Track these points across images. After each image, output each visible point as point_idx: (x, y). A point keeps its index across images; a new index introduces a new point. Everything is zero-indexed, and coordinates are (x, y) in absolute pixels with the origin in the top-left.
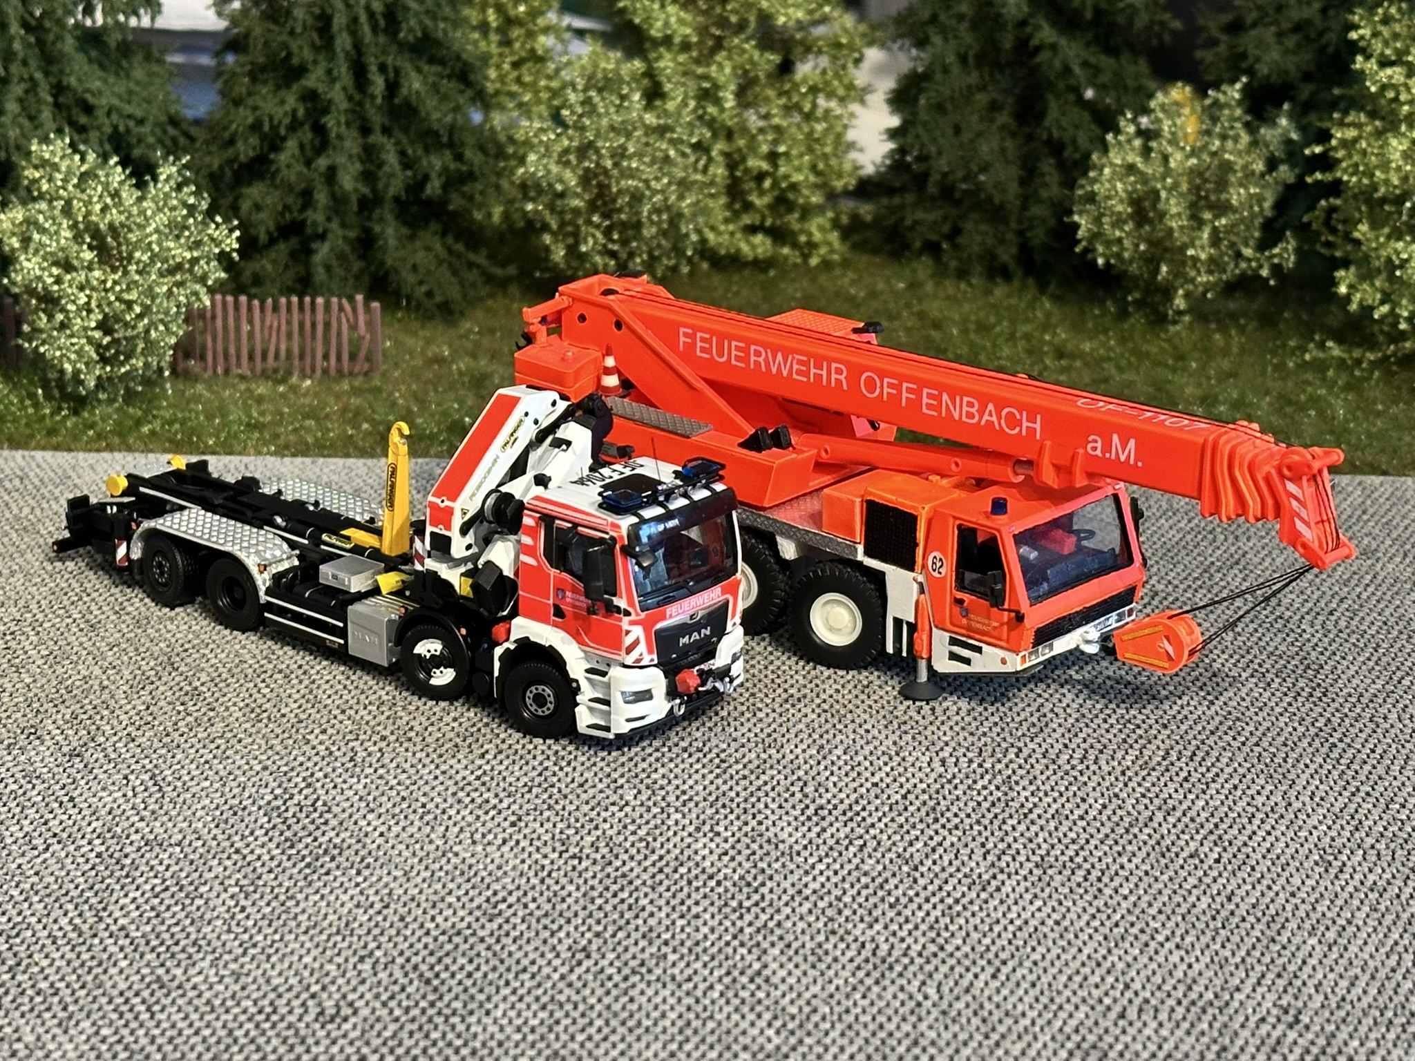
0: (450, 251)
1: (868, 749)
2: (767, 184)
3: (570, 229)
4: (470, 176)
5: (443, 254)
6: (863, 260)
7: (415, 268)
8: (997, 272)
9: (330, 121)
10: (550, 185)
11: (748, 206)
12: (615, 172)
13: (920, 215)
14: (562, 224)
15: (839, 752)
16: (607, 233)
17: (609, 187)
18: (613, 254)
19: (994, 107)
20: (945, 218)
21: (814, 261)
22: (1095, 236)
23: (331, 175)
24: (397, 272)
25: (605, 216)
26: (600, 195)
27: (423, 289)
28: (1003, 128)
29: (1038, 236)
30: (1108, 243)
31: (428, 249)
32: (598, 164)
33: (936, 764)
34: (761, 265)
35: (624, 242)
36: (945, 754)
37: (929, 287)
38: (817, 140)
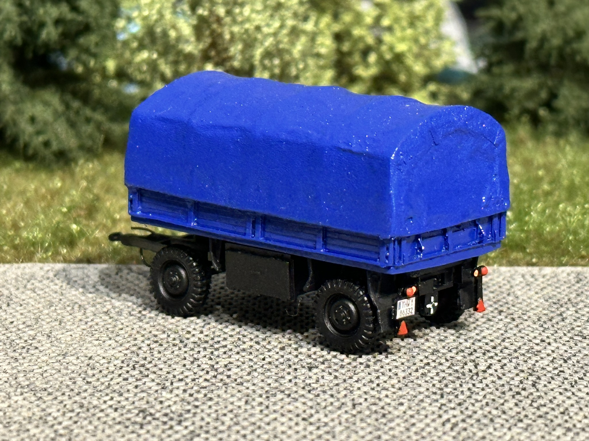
0: (68, 107)
2: (372, 58)
5: (60, 108)
7: (33, 120)
12: (228, 20)
13: (515, 83)
20: (541, 86)
24: (15, 123)
26: (213, 45)
27: (41, 138)
31: (46, 104)
32: (211, 12)
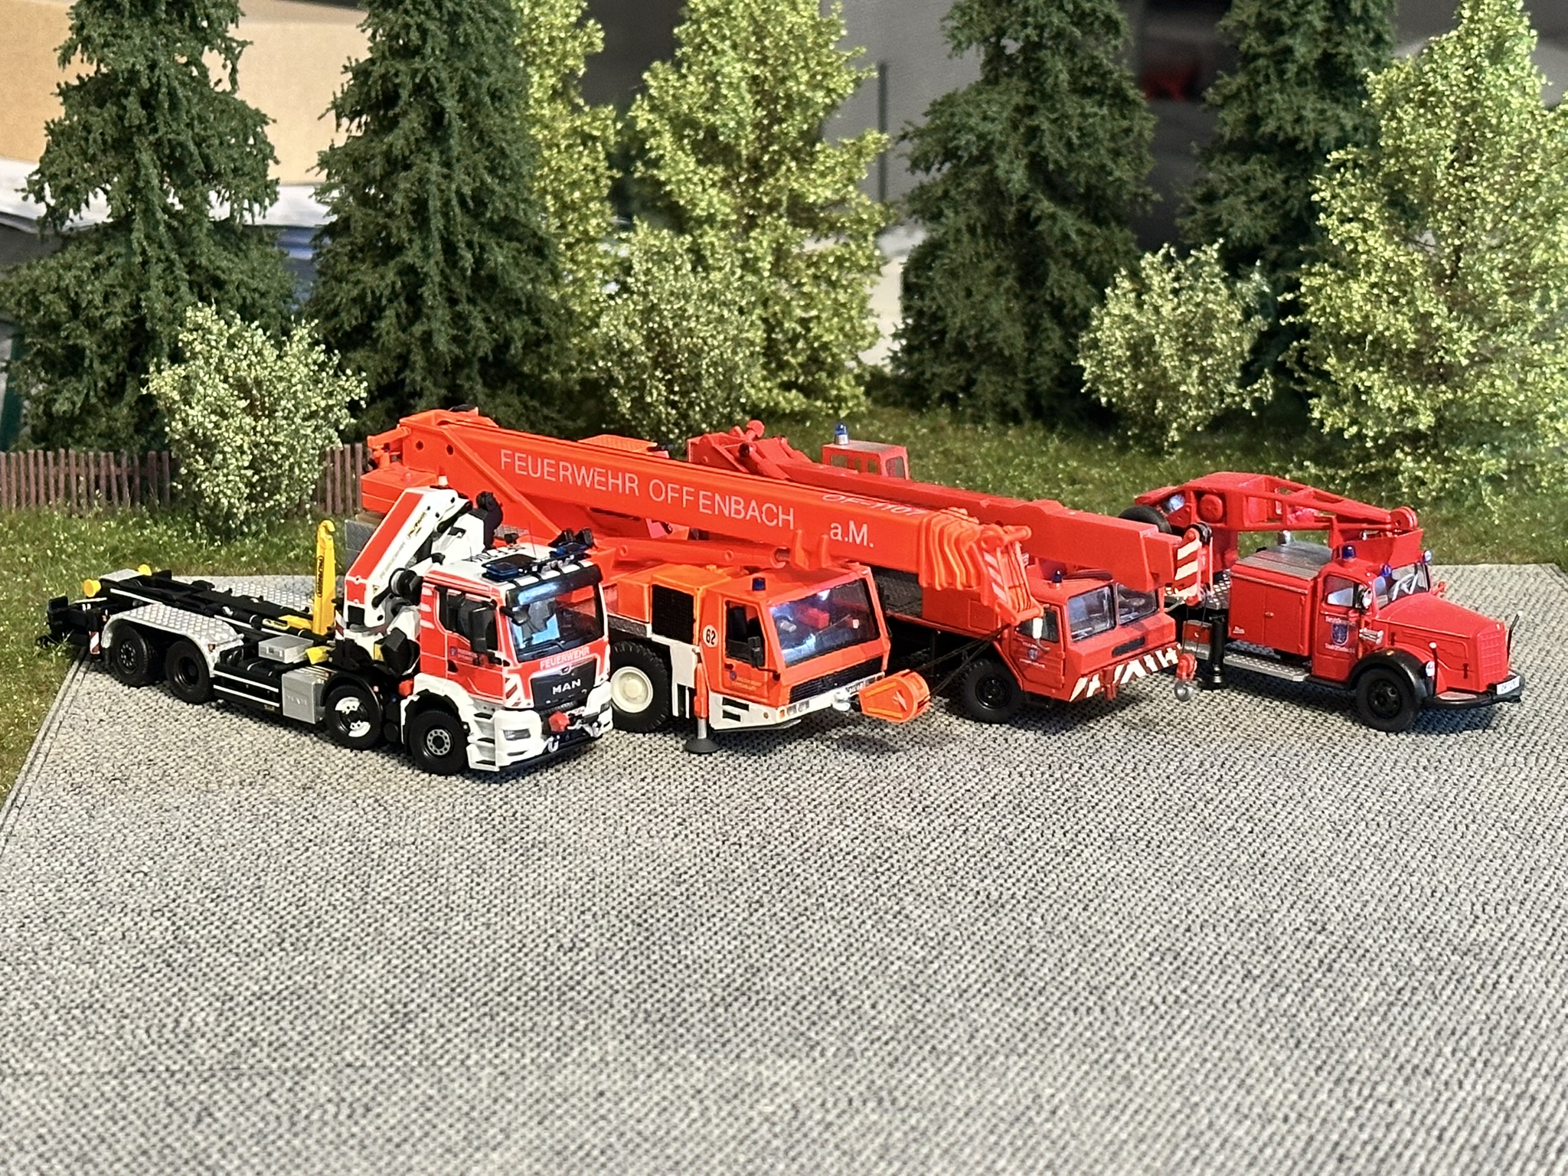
0: (526, 407)
1: (957, 768)
2: (800, 345)
3: (636, 383)
4: (548, 338)
6: (888, 412)
8: (1008, 416)
9: (425, 292)
10: (619, 344)
11: (783, 366)
12: (676, 331)
13: (938, 369)
14: (628, 380)
15: (935, 769)
16: (669, 385)
17: (670, 345)
18: (673, 405)
19: (999, 272)
20: (960, 371)
21: (843, 414)
22: (1097, 378)
23: (427, 339)
25: (666, 372)
26: (661, 353)
28: (1008, 290)
29: (1045, 382)
30: (1109, 384)
32: (660, 324)
33: (1015, 775)
34: (797, 417)
35: (684, 394)
36: (1022, 768)
37: (950, 430)
38: (844, 305)
